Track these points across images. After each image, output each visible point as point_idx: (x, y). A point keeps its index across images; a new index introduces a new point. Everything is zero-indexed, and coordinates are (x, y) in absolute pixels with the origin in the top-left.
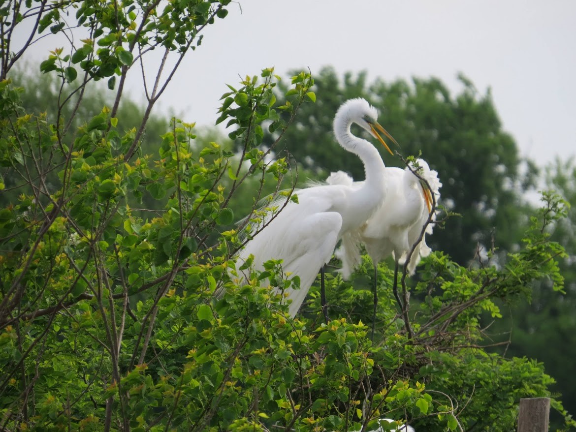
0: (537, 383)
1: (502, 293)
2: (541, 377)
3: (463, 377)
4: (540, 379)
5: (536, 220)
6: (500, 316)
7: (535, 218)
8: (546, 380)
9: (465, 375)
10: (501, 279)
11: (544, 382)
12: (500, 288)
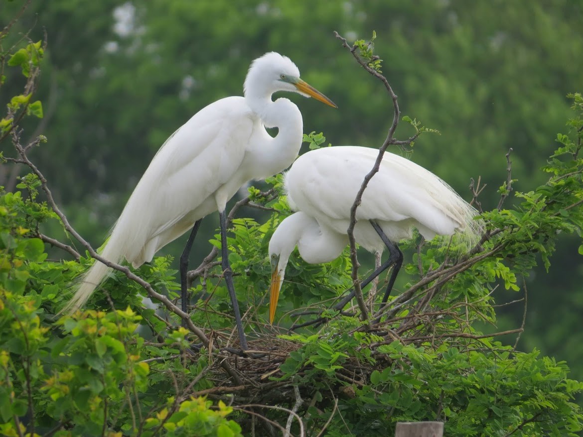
0: (558, 390)
1: (510, 253)
2: (564, 382)
3: (441, 382)
4: (563, 385)
5: (565, 139)
6: (516, 289)
7: (564, 136)
8: (572, 386)
9: (444, 379)
10: (508, 230)
11: (569, 390)
12: (506, 244)
